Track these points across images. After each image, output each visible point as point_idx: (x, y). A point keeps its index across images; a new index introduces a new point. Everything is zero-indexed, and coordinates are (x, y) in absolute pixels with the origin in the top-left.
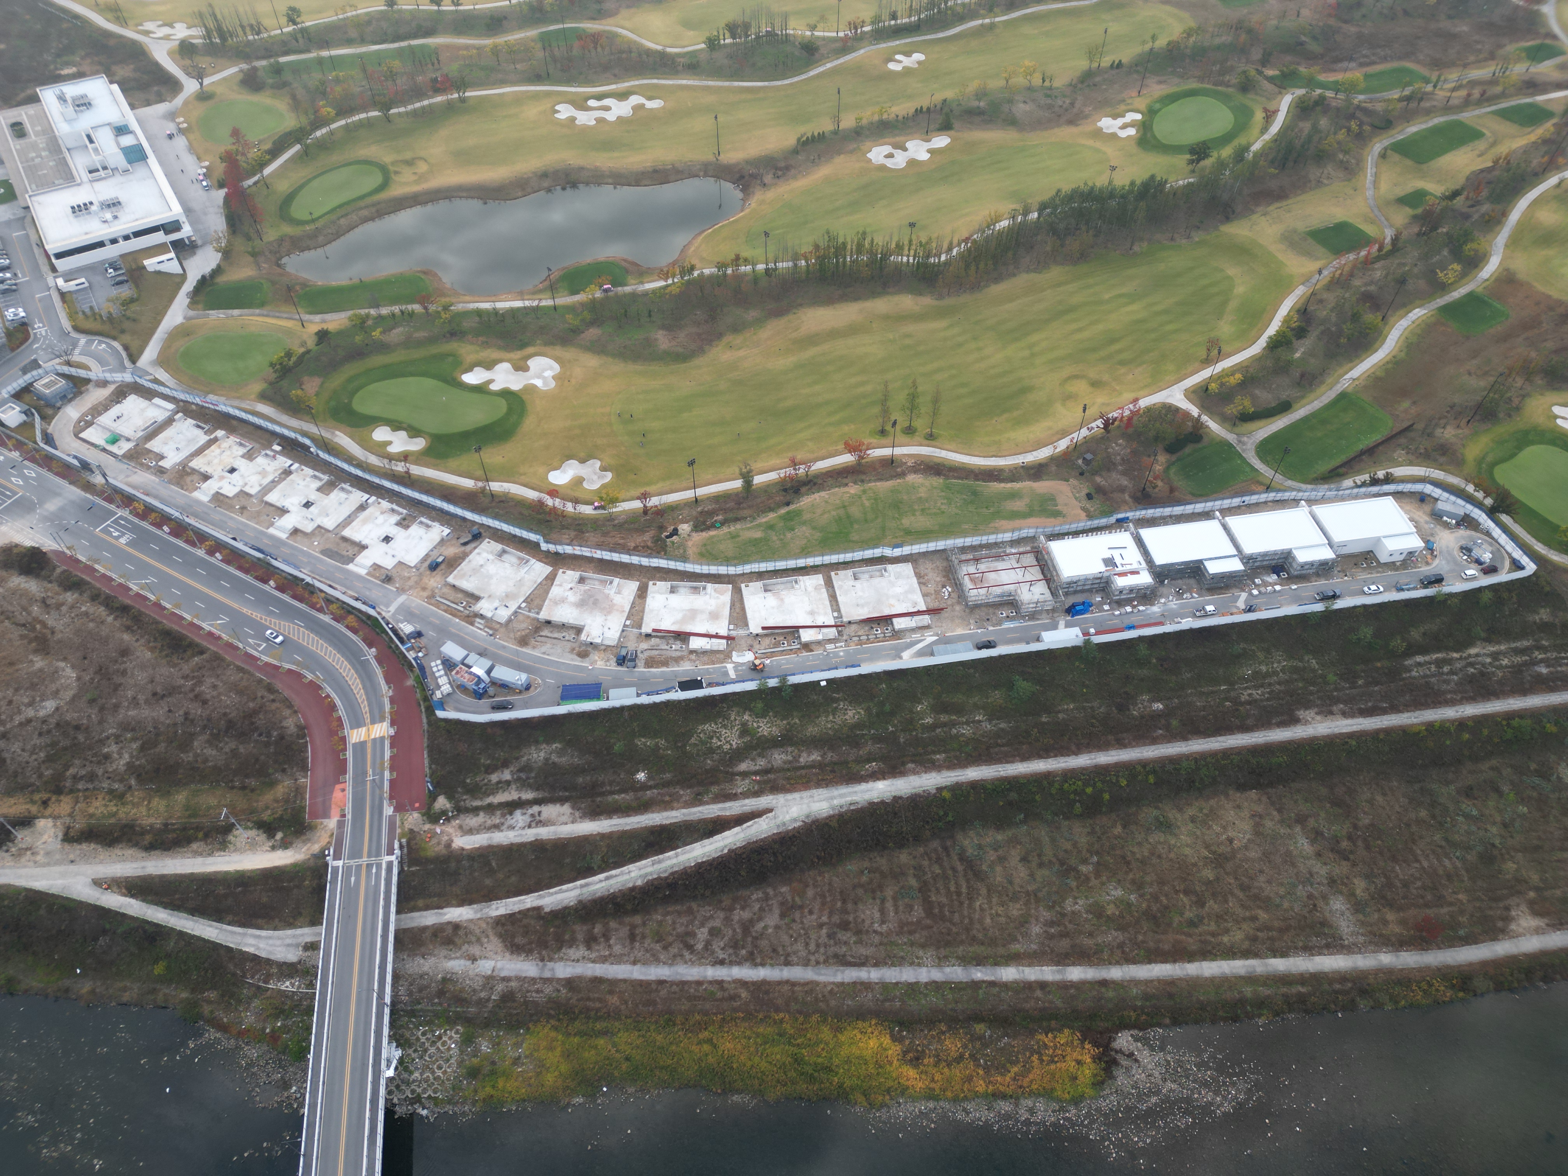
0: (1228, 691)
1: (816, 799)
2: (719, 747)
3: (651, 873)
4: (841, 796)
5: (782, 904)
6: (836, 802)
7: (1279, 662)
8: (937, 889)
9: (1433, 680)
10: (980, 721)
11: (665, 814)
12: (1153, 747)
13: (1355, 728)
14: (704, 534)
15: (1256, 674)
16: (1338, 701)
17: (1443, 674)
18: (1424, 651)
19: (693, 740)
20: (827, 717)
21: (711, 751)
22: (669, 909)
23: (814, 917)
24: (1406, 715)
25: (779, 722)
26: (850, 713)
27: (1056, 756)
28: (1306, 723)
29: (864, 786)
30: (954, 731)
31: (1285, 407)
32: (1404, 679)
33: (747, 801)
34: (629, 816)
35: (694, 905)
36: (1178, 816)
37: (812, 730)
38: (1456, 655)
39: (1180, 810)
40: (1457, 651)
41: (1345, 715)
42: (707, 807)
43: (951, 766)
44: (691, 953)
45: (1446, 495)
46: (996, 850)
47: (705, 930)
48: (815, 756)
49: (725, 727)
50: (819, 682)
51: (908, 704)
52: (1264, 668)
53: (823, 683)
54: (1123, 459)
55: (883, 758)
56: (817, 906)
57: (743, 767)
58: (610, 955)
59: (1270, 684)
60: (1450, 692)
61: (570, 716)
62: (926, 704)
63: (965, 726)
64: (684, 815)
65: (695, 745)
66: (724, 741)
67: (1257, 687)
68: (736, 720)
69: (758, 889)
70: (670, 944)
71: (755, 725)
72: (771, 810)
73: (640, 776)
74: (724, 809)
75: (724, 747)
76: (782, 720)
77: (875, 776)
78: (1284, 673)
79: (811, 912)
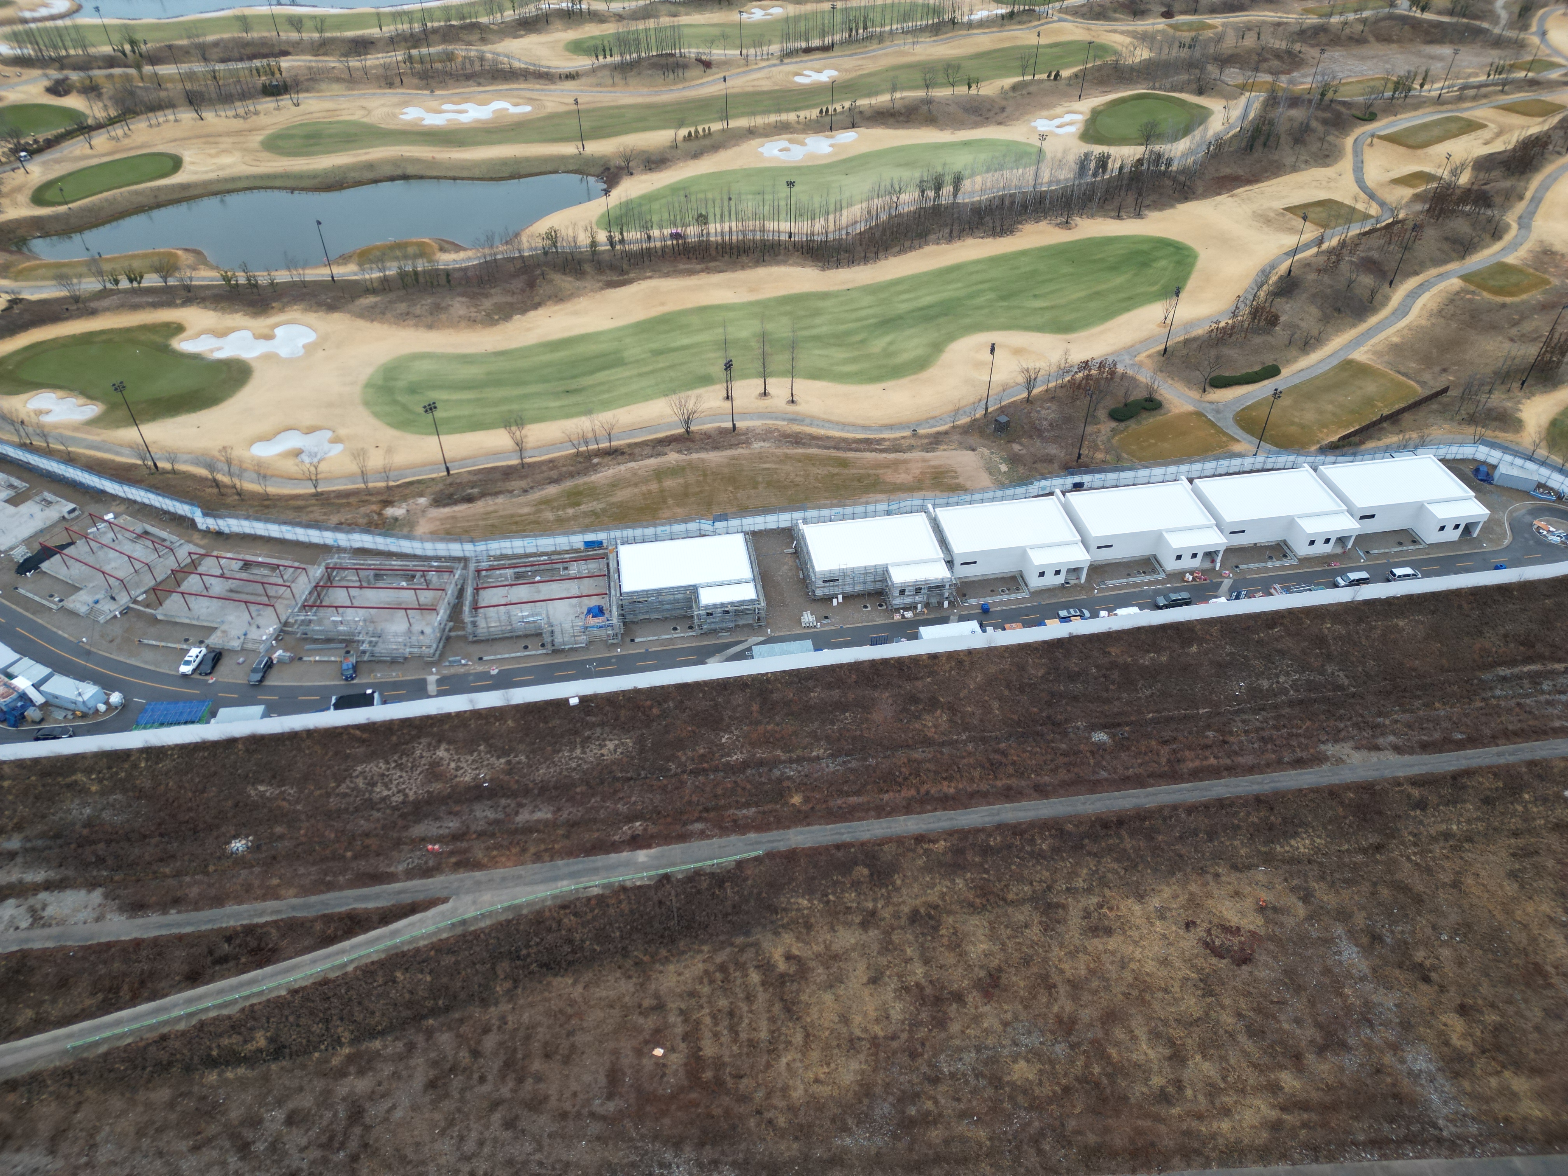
4: (574, 875)
5: (434, 1064)
8: (716, 1035)
11: (265, 906)
12: (1092, 797)
14: (446, 511)
15: (1254, 692)
16: (1385, 731)
17: (1543, 692)
18: (1508, 660)
19: (343, 789)
21: (370, 804)
24: (1495, 750)
26: (610, 745)
28: (1337, 761)
29: (614, 858)
30: (776, 773)
31: (1272, 372)
33: (409, 884)
34: (198, 909)
35: (275, 1068)
41: (1398, 750)
43: (763, 826)
44: (242, 1158)
45: (1508, 458)
49: (400, 766)
50: (566, 700)
51: (706, 734)
53: (574, 701)
55: (653, 816)
58: (87, 1164)
59: (1276, 707)
62: (736, 733)
63: (794, 766)
64: (294, 908)
65: (345, 795)
66: (395, 789)
67: (1255, 711)
68: (421, 757)
69: (397, 1038)
70: (209, 1140)
71: (453, 765)
72: (445, 900)
73: (238, 845)
74: (366, 898)
75: (394, 799)
76: (498, 758)
77: (636, 842)
78: (1297, 691)
79: (482, 1079)
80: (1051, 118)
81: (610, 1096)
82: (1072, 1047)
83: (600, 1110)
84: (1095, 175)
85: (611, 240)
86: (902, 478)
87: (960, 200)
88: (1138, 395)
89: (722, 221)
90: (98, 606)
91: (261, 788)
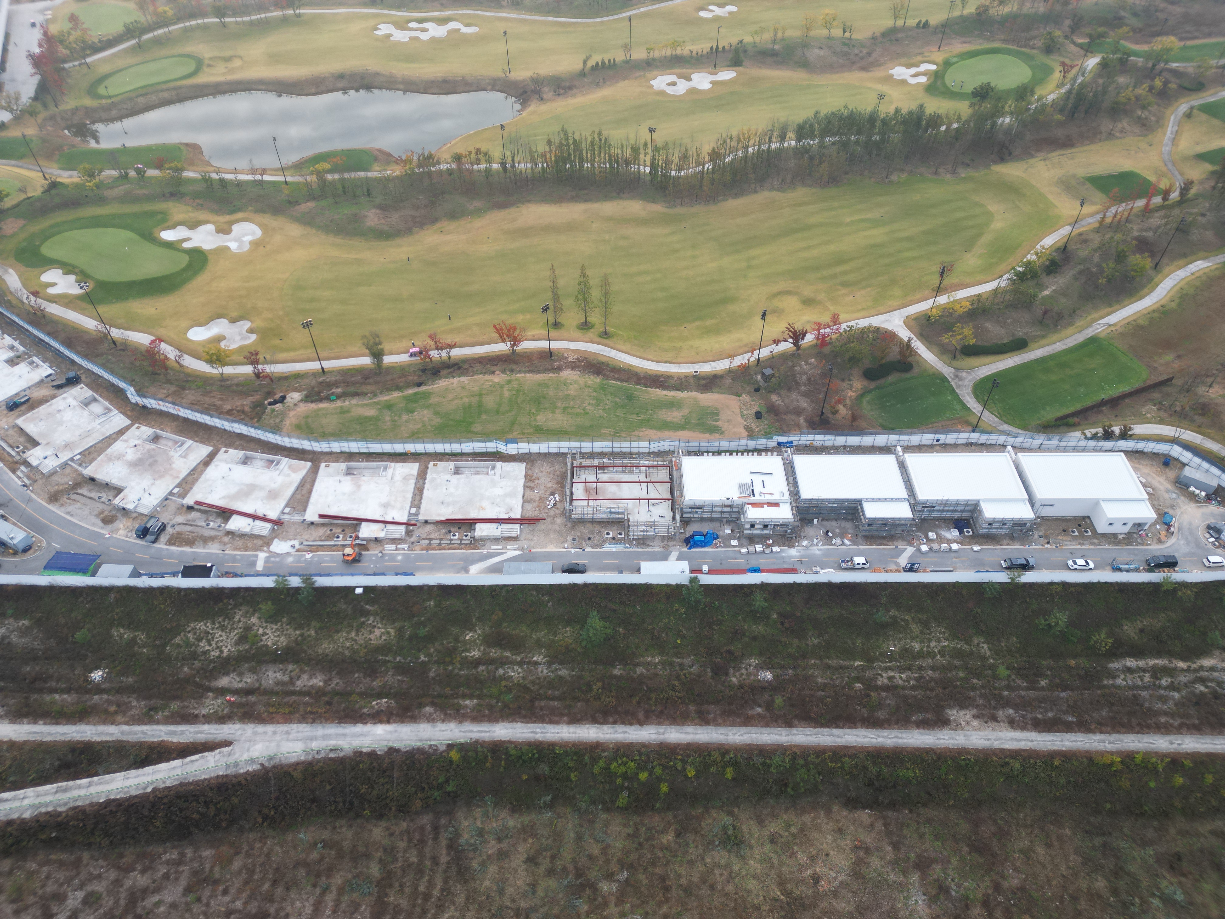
0: (863, 669)
1: (291, 737)
2: (205, 653)
3: (47, 805)
4: (325, 737)
5: (195, 873)
6: (315, 745)
7: (939, 641)
8: (401, 886)
9: (1144, 693)
10: (536, 663)
11: (102, 728)
12: (743, 730)
13: (1022, 745)
14: (313, 406)
15: (906, 652)
16: (1007, 703)
17: (1160, 687)
18: (1138, 652)
19: (178, 640)
20: (348, 633)
21: (194, 656)
22: (53, 857)
23: (227, 899)
24: (1098, 737)
25: (291, 631)
26: (377, 632)
27: (615, 722)
28: (958, 727)
29: (359, 728)
30: (501, 671)
31: (1019, 345)
32: (1105, 687)
33: (206, 727)
34: (57, 723)
35: (86, 856)
36: (756, 830)
37: (326, 647)
38: (1181, 665)
39: (760, 822)
40: (1184, 659)
41: (1012, 724)
42: (155, 727)
43: (478, 717)
45: (1197, 460)
46: (499, 840)
47: (80, 895)
48: (318, 681)
49: (223, 628)
50: (354, 589)
51: (455, 630)
52: (916, 646)
53: (359, 591)
54: (809, 379)
55: (397, 695)
56: (237, 883)
57: (224, 682)
59: (920, 668)
60: (1166, 714)
61: (51, 589)
62: (479, 632)
63: (516, 668)
64: (122, 733)
66: (214, 646)
67: (901, 670)
68: (239, 621)
71: (261, 631)
72: (228, 744)
73: (97, 675)
75: (212, 653)
77: (378, 717)
80: (909, 66)
86: (674, 415)
88: (894, 355)
90: (46, 461)
91: (122, 631)
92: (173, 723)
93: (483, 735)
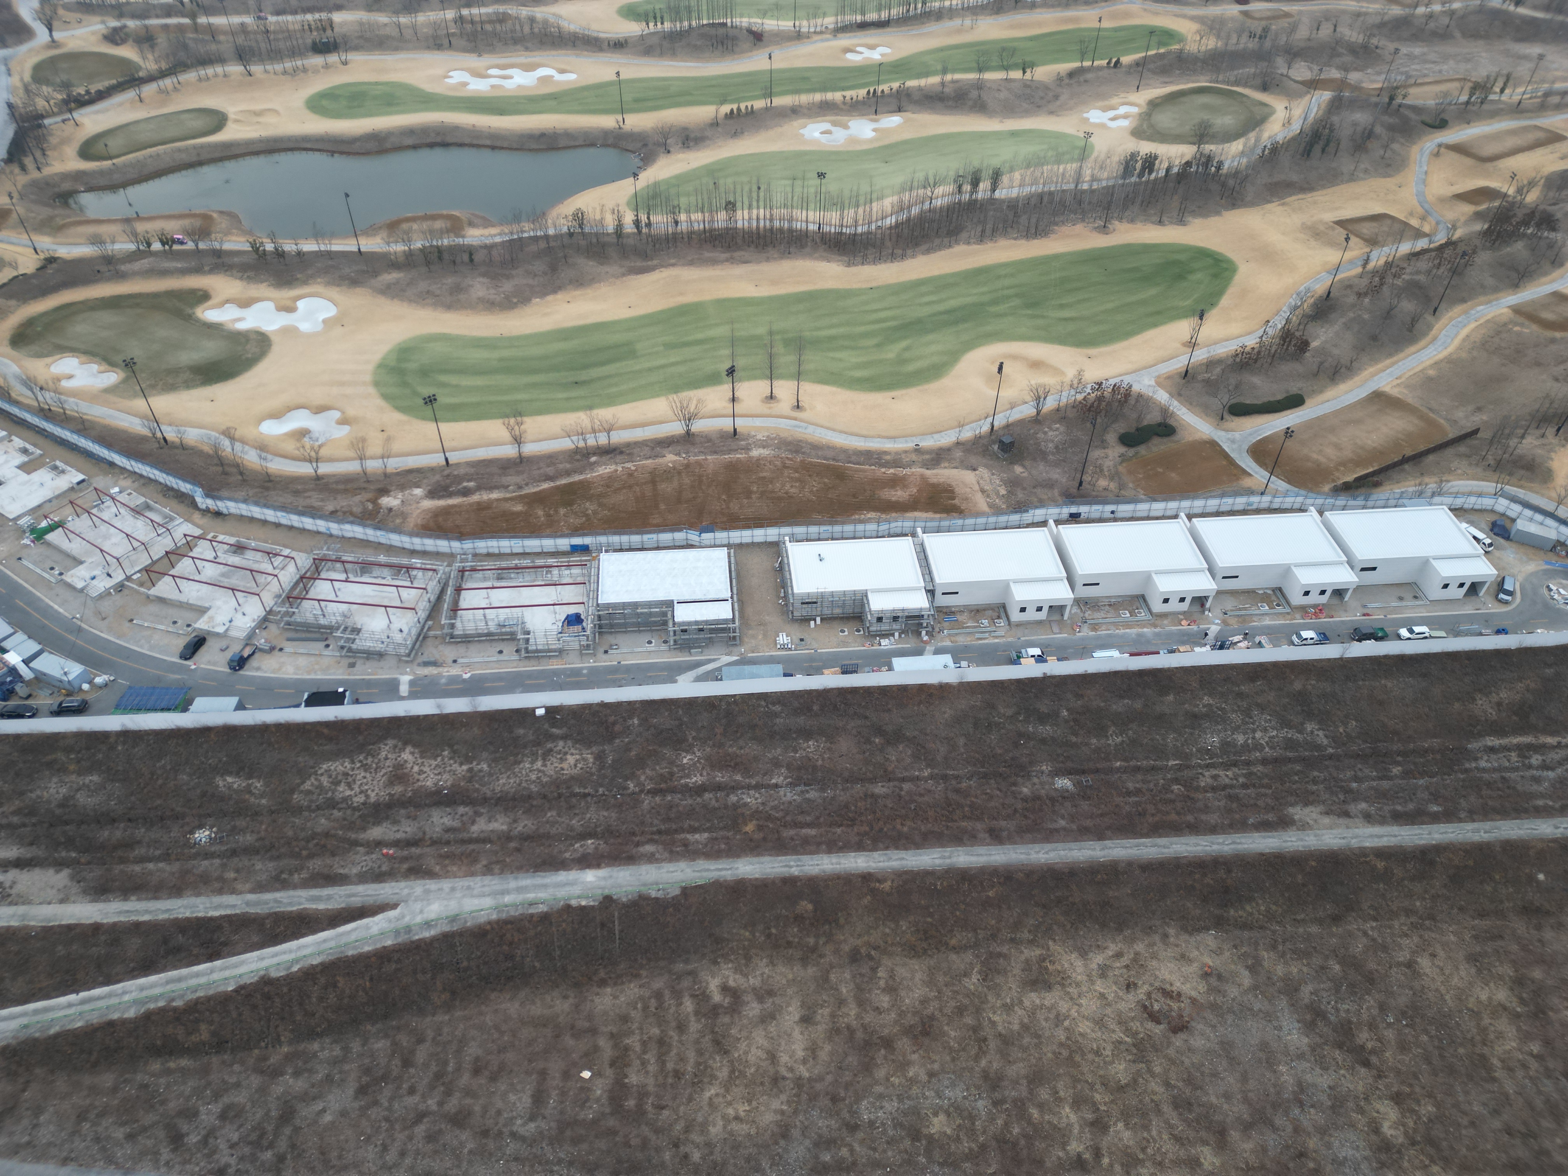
0: (1180, 768)
1: (475, 892)
2: (345, 799)
3: (156, 999)
4: (519, 890)
6: (507, 899)
7: (1265, 730)
9: (1513, 775)
10: (776, 786)
11: (218, 900)
12: (1048, 846)
13: (1384, 842)
14: (442, 503)
15: (1227, 746)
16: (1356, 796)
17: (1530, 767)
18: (1498, 730)
19: (307, 786)
20: (532, 763)
21: (332, 804)
22: (172, 1065)
23: (415, 1098)
24: (1470, 826)
25: (455, 766)
26: (571, 759)
27: (887, 848)
28: (1304, 827)
29: (562, 876)
30: (733, 798)
31: (1295, 401)
32: (1466, 771)
33: (361, 888)
34: (156, 898)
35: (215, 1060)
36: (1079, 963)
37: (505, 783)
38: (1550, 740)
39: (1083, 954)
40: (1552, 734)
41: (1368, 818)
42: (291, 893)
43: (712, 853)
44: (174, 1150)
45: (1528, 513)
48: (499, 824)
49: (366, 767)
50: (533, 710)
51: (667, 752)
52: (1240, 739)
53: (540, 712)
54: (1057, 447)
55: (606, 835)
56: (426, 1078)
57: (376, 832)
58: (29, 1143)
59: (1248, 763)
60: (1542, 796)
61: (126, 735)
62: (698, 754)
63: (752, 792)
64: (248, 904)
65: (309, 792)
66: (357, 790)
67: (1227, 766)
68: (386, 758)
69: (335, 1042)
70: (144, 1129)
71: (416, 768)
72: (394, 906)
73: (202, 835)
74: (318, 899)
75: (355, 799)
76: (461, 764)
77: (586, 862)
78: (1271, 748)
79: (412, 1091)
80: (1105, 109)
81: (532, 1118)
82: (995, 1103)
83: (522, 1131)
84: (1141, 175)
85: (637, 223)
86: (899, 495)
87: (997, 194)
88: (1152, 418)
89: (750, 207)
90: (94, 582)
91: (230, 779)
92: (315, 886)
93: (723, 873)
